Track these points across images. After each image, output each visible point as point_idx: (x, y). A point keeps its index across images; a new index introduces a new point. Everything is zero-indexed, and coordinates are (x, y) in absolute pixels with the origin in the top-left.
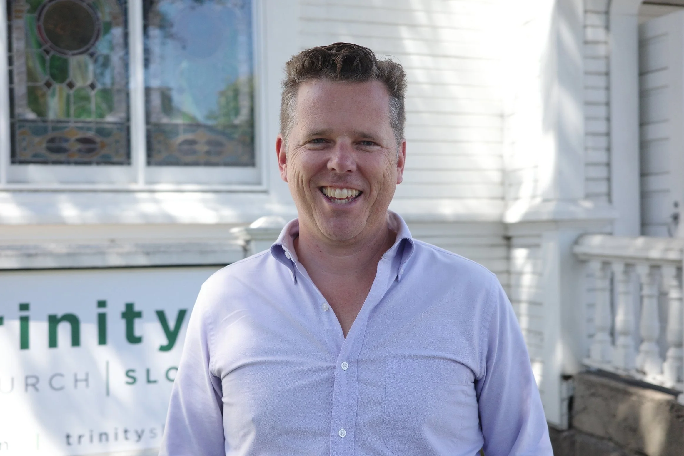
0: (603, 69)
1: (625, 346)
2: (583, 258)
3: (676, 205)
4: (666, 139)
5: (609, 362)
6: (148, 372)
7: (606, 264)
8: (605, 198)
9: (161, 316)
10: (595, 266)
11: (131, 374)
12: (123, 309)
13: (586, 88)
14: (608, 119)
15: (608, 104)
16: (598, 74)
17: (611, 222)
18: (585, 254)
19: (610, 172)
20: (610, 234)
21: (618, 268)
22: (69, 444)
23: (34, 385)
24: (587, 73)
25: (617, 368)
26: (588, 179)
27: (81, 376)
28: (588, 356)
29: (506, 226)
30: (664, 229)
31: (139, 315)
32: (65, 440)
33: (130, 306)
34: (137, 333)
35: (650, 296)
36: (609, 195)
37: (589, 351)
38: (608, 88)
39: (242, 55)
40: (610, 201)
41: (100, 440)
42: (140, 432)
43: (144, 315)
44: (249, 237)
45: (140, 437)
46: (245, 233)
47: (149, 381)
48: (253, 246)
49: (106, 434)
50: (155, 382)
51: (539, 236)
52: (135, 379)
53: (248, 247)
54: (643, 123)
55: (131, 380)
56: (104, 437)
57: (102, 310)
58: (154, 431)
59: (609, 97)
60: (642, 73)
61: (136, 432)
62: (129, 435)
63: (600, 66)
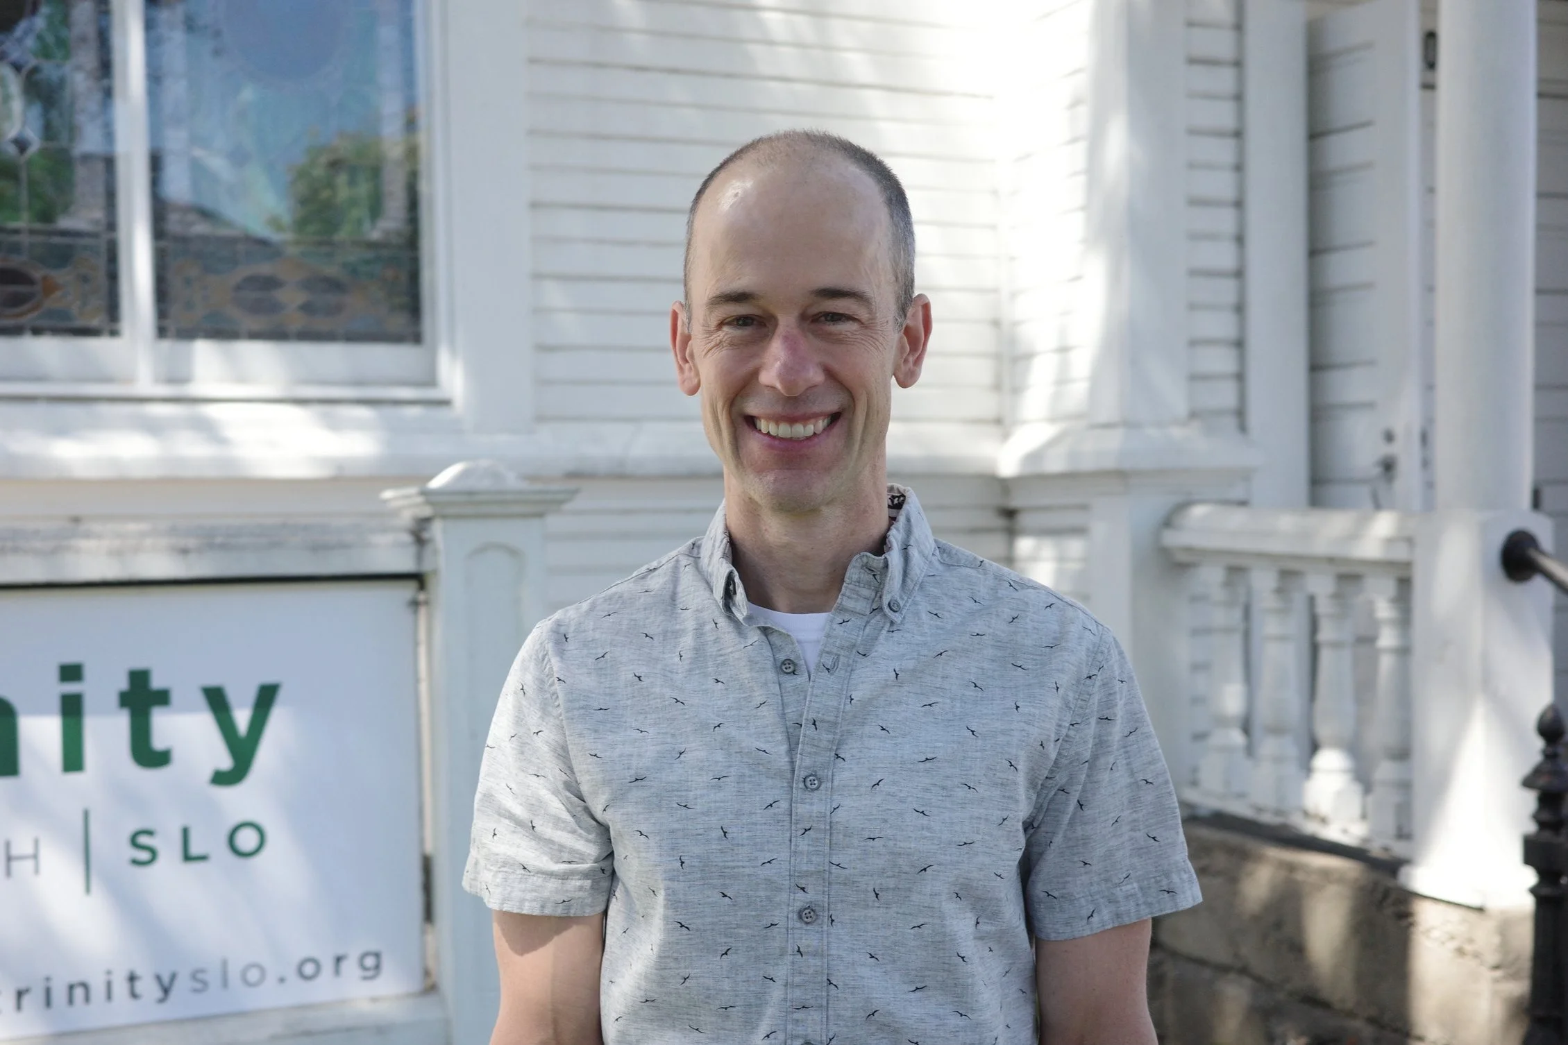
0: (1229, 122)
1: (1278, 760)
2: (1182, 557)
3: (1389, 437)
4: (1368, 286)
5: (1241, 796)
6: (185, 832)
7: (1236, 571)
8: (1230, 422)
9: (217, 700)
10: (1211, 577)
11: (143, 840)
12: (124, 684)
13: (1192, 166)
14: (1240, 240)
15: (1239, 204)
16: (1219, 134)
17: (1246, 475)
18: (1189, 550)
19: (1242, 359)
20: (1243, 503)
21: (1263, 582)
24: (1193, 132)
25: (1260, 810)
26: (1195, 378)
27: (22, 847)
28: (1194, 783)
29: (1005, 485)
30: (1364, 492)
31: (163, 698)
33: (139, 678)
34: (159, 742)
35: (1337, 645)
36: (1240, 413)
37: (1195, 770)
38: (1239, 168)
39: (388, 76)
40: (1243, 428)
41: (71, 1001)
42: (166, 980)
43: (175, 697)
44: (427, 511)
45: (166, 991)
46: (420, 499)
47: (187, 857)
48: (437, 531)
49: (85, 986)
50: (203, 858)
51: (1084, 507)
52: (153, 852)
53: (426, 535)
54: (1317, 249)
55: (144, 856)
56: (79, 993)
57: (71, 688)
58: (200, 976)
59: (1241, 187)
60: (1316, 133)
61: (158, 978)
62: (140, 987)
63: (1224, 116)
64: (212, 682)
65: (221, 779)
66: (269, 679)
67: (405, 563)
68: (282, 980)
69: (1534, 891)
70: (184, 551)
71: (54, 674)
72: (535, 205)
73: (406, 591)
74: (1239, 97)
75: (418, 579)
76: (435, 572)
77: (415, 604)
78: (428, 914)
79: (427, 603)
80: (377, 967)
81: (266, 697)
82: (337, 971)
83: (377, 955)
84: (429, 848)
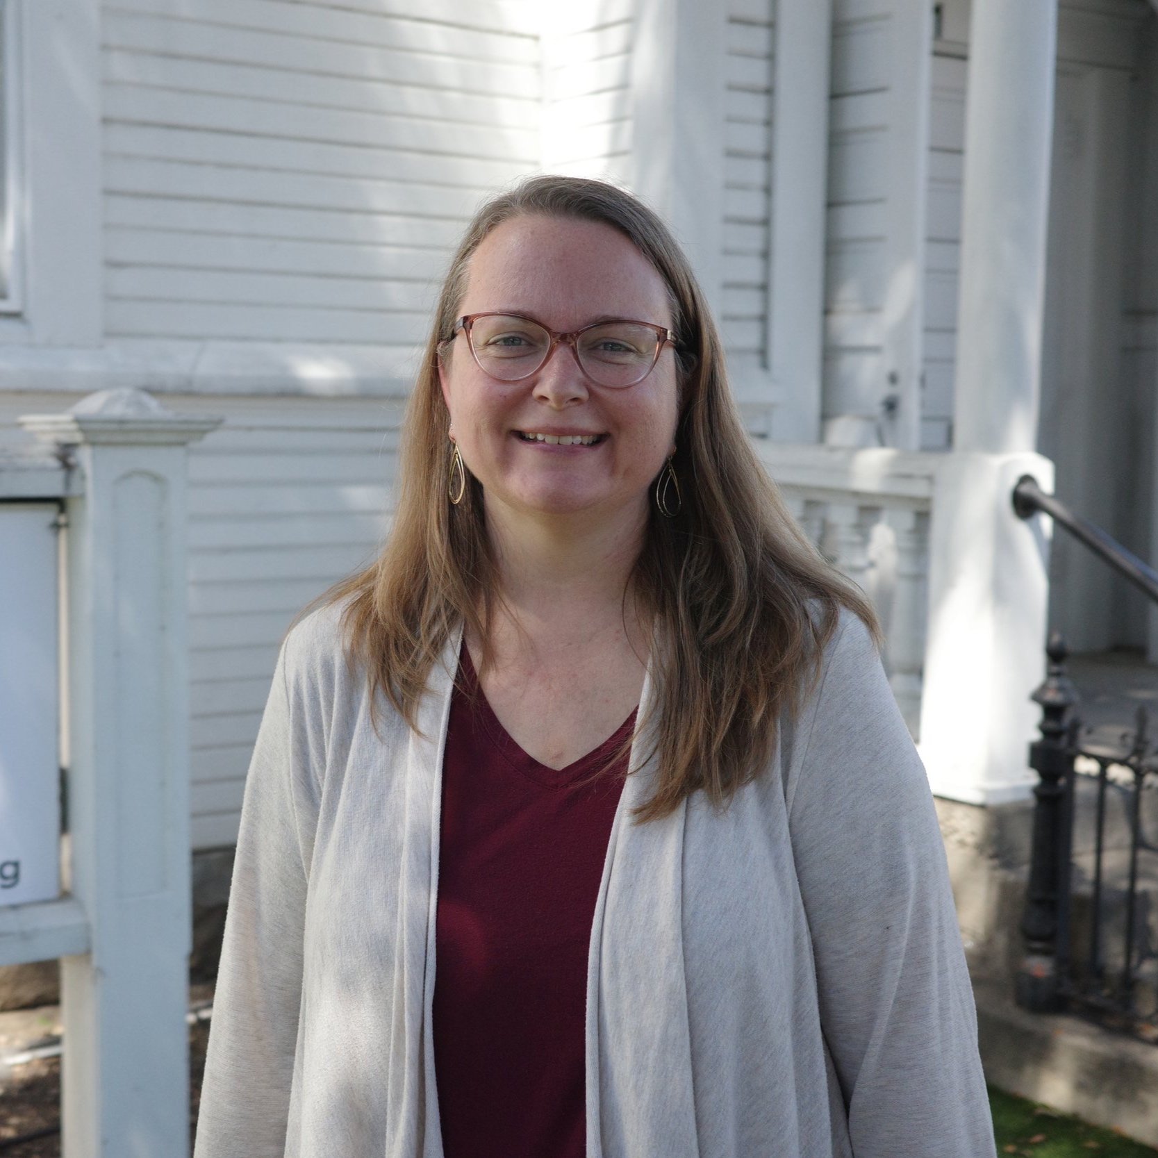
3: (893, 379)
8: (754, 360)
13: (730, 120)
14: (768, 190)
15: (768, 157)
16: (752, 90)
17: (767, 412)
19: (766, 302)
20: (765, 439)
24: (732, 87)
26: (727, 318)
30: (870, 430)
36: (763, 353)
38: (769, 123)
40: (765, 365)
44: (78, 438)
46: (74, 426)
48: (84, 457)
53: (72, 460)
54: (833, 203)
59: (771, 141)
60: (837, 94)
63: (756, 73)
67: (52, 486)
69: (1037, 791)
73: (47, 515)
74: (771, 57)
75: (59, 503)
76: (82, 497)
77: (56, 527)
78: (64, 825)
79: (67, 525)
80: (16, 876)
83: (16, 865)
84: (65, 761)
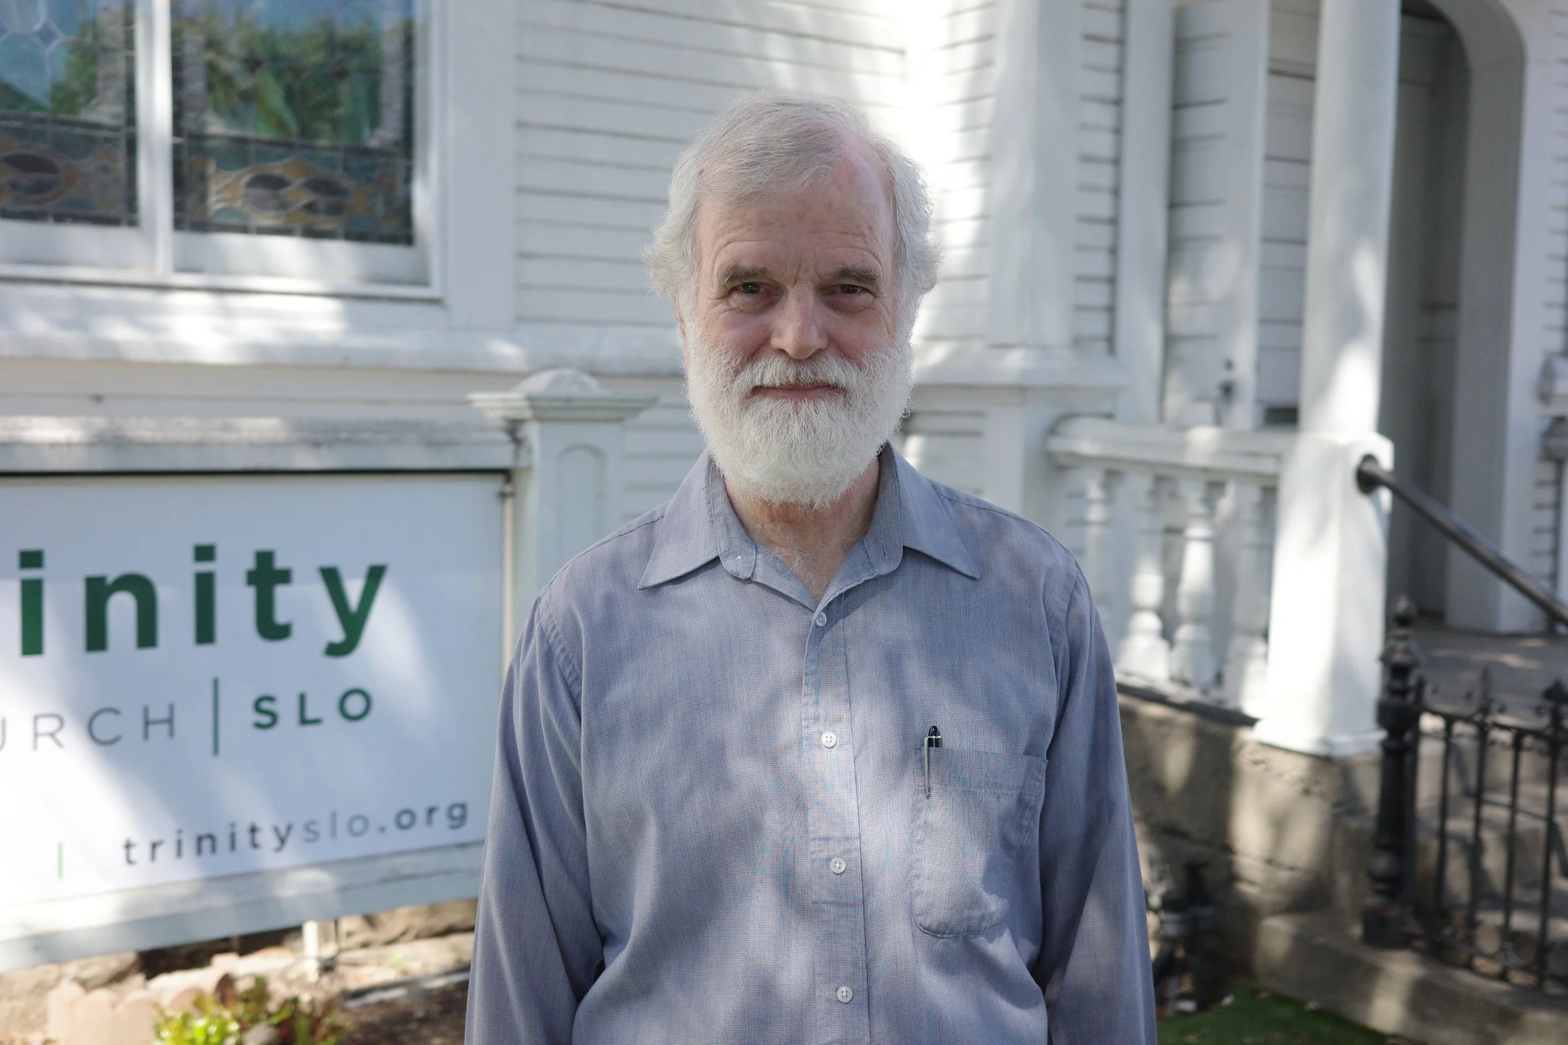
0: (1110, 91)
2: (1063, 461)
3: (1229, 365)
4: (1216, 237)
6: (302, 699)
7: (1113, 474)
8: (1101, 346)
9: (331, 578)
10: (1089, 478)
11: (266, 705)
12: (250, 563)
13: (1082, 127)
14: (1116, 192)
15: (1117, 162)
17: (1113, 392)
18: (1072, 455)
19: (1114, 294)
20: (1110, 416)
22: (130, 862)
23: (52, 735)
24: (1085, 98)
26: (1078, 308)
27: (158, 712)
31: (285, 577)
32: (122, 852)
33: (265, 558)
34: (281, 616)
36: (1110, 341)
38: (1118, 131)
40: (1112, 352)
41: (199, 851)
42: (283, 831)
43: (296, 576)
45: (282, 841)
46: (524, 404)
47: (304, 721)
48: (531, 432)
49: (212, 838)
50: (316, 721)
51: (979, 415)
52: (274, 716)
53: (520, 434)
55: (265, 720)
56: (206, 844)
57: (205, 567)
58: (313, 827)
59: (1119, 147)
60: (1178, 105)
61: (276, 830)
62: (260, 838)
63: (1106, 85)
64: (328, 563)
65: (335, 650)
66: (377, 560)
67: (502, 457)
68: (382, 830)
69: (1384, 746)
70: (317, 444)
71: (190, 554)
72: (520, 125)
73: (496, 484)
74: (1120, 71)
75: (507, 474)
76: (529, 468)
77: (503, 496)
79: (512, 494)
80: (462, 816)
81: (375, 575)
82: (429, 821)
83: (463, 807)
